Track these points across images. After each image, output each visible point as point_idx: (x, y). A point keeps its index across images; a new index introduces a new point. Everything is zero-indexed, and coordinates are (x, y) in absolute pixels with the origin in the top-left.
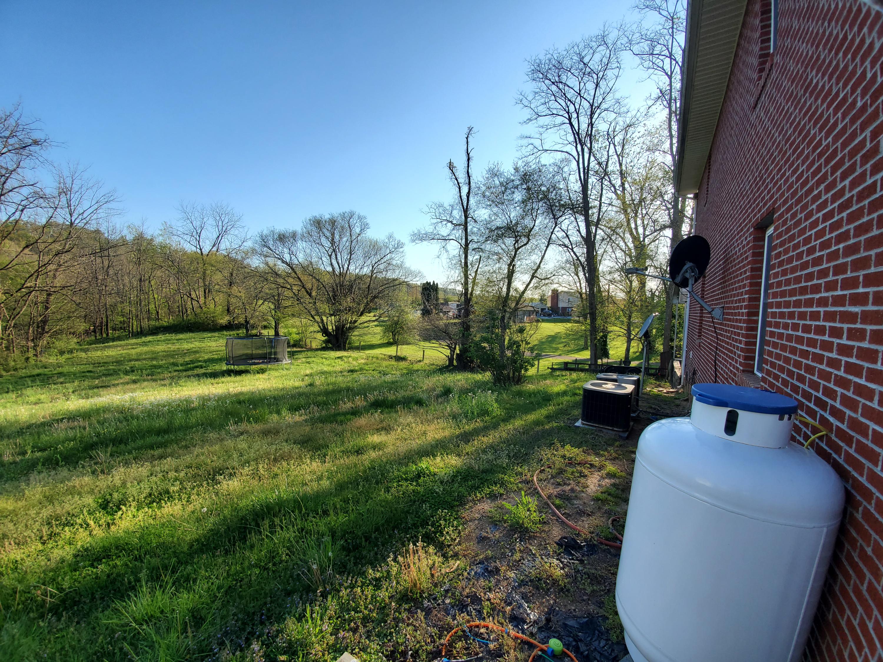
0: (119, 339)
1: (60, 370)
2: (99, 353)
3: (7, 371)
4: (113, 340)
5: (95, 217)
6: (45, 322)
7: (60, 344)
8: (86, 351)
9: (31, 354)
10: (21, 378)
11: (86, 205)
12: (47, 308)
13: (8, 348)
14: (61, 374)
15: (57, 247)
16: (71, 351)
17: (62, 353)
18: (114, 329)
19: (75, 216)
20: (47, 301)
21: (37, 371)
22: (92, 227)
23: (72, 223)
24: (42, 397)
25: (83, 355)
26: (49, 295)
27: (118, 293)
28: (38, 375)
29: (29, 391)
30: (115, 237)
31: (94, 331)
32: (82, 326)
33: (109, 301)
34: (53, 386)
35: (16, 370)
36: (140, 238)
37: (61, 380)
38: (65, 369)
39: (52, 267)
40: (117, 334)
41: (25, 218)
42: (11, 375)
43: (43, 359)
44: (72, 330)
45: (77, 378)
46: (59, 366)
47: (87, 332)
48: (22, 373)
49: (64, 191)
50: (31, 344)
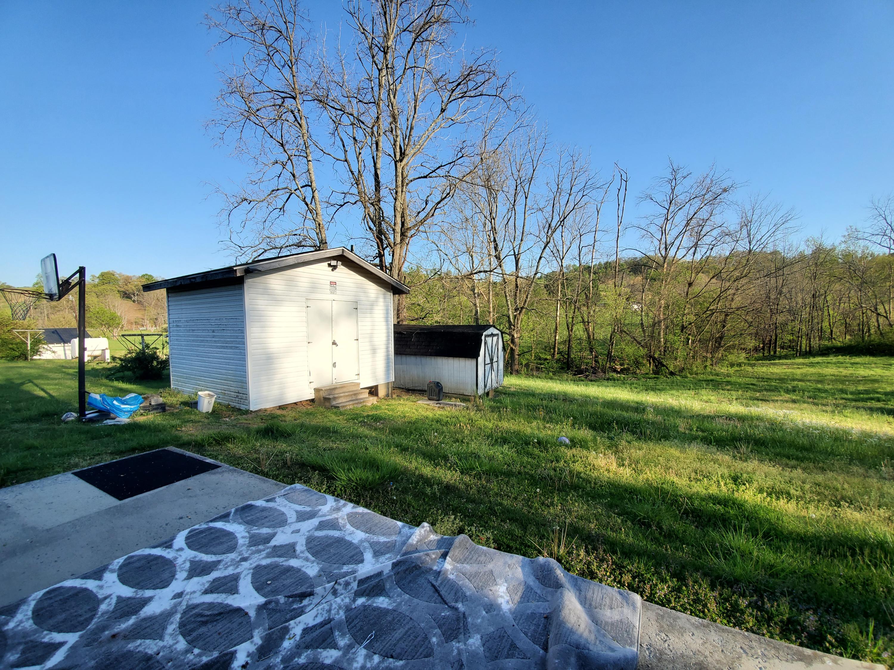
0: (786, 357)
1: (729, 379)
2: (764, 369)
3: (691, 374)
4: (780, 358)
5: (772, 239)
6: (721, 338)
7: (732, 358)
8: (753, 365)
9: (708, 363)
10: (700, 380)
11: (764, 230)
12: (724, 327)
13: (693, 357)
14: (729, 383)
15: (737, 274)
16: (739, 365)
17: (732, 365)
18: (782, 348)
19: (754, 243)
20: (724, 321)
21: (711, 377)
22: (770, 249)
23: (750, 251)
24: (712, 398)
25: (749, 369)
26: (727, 315)
27: (789, 311)
28: (712, 380)
29: (703, 392)
30: (790, 255)
31: (763, 349)
32: (751, 343)
33: (780, 319)
34: (721, 392)
35: (697, 374)
36: (819, 251)
37: (729, 387)
38: (733, 379)
39: (731, 292)
40: (784, 352)
41: (713, 254)
42: (693, 378)
43: (717, 369)
44: (742, 346)
45: (741, 388)
46: (729, 375)
47: (756, 349)
48: (701, 377)
49: (746, 224)
50: (709, 355)
